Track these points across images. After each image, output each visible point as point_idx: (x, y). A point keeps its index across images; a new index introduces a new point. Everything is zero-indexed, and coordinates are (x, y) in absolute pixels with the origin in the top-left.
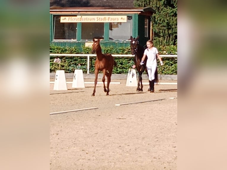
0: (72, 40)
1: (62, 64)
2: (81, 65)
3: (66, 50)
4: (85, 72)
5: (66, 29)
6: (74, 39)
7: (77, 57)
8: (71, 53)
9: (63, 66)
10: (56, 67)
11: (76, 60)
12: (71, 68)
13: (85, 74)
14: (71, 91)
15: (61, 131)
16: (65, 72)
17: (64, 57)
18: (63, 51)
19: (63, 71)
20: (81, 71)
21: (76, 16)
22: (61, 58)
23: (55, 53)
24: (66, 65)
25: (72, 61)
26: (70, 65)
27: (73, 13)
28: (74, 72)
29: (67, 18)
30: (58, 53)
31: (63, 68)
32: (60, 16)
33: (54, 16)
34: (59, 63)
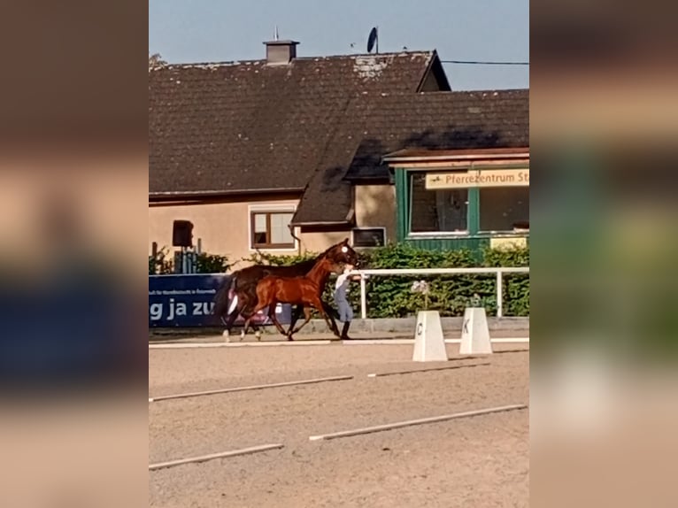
0: (457, 233)
1: (434, 294)
2: (482, 295)
3: (441, 259)
4: (492, 313)
5: (440, 203)
6: (460, 229)
7: (471, 274)
8: (455, 266)
9: (434, 299)
10: (419, 302)
11: (468, 284)
12: (454, 304)
13: (491, 319)
14: (457, 362)
15: (433, 467)
16: (441, 315)
17: (436, 276)
18: (434, 262)
19: (437, 313)
20: (483, 310)
21: (465, 170)
22: (429, 278)
23: (415, 267)
24: (443, 296)
25: (457, 287)
26: (452, 297)
27: (456, 164)
28: (462, 314)
29: (443, 176)
30: (421, 266)
31: (436, 304)
32: (424, 173)
33: (410, 173)
34: (426, 292)
